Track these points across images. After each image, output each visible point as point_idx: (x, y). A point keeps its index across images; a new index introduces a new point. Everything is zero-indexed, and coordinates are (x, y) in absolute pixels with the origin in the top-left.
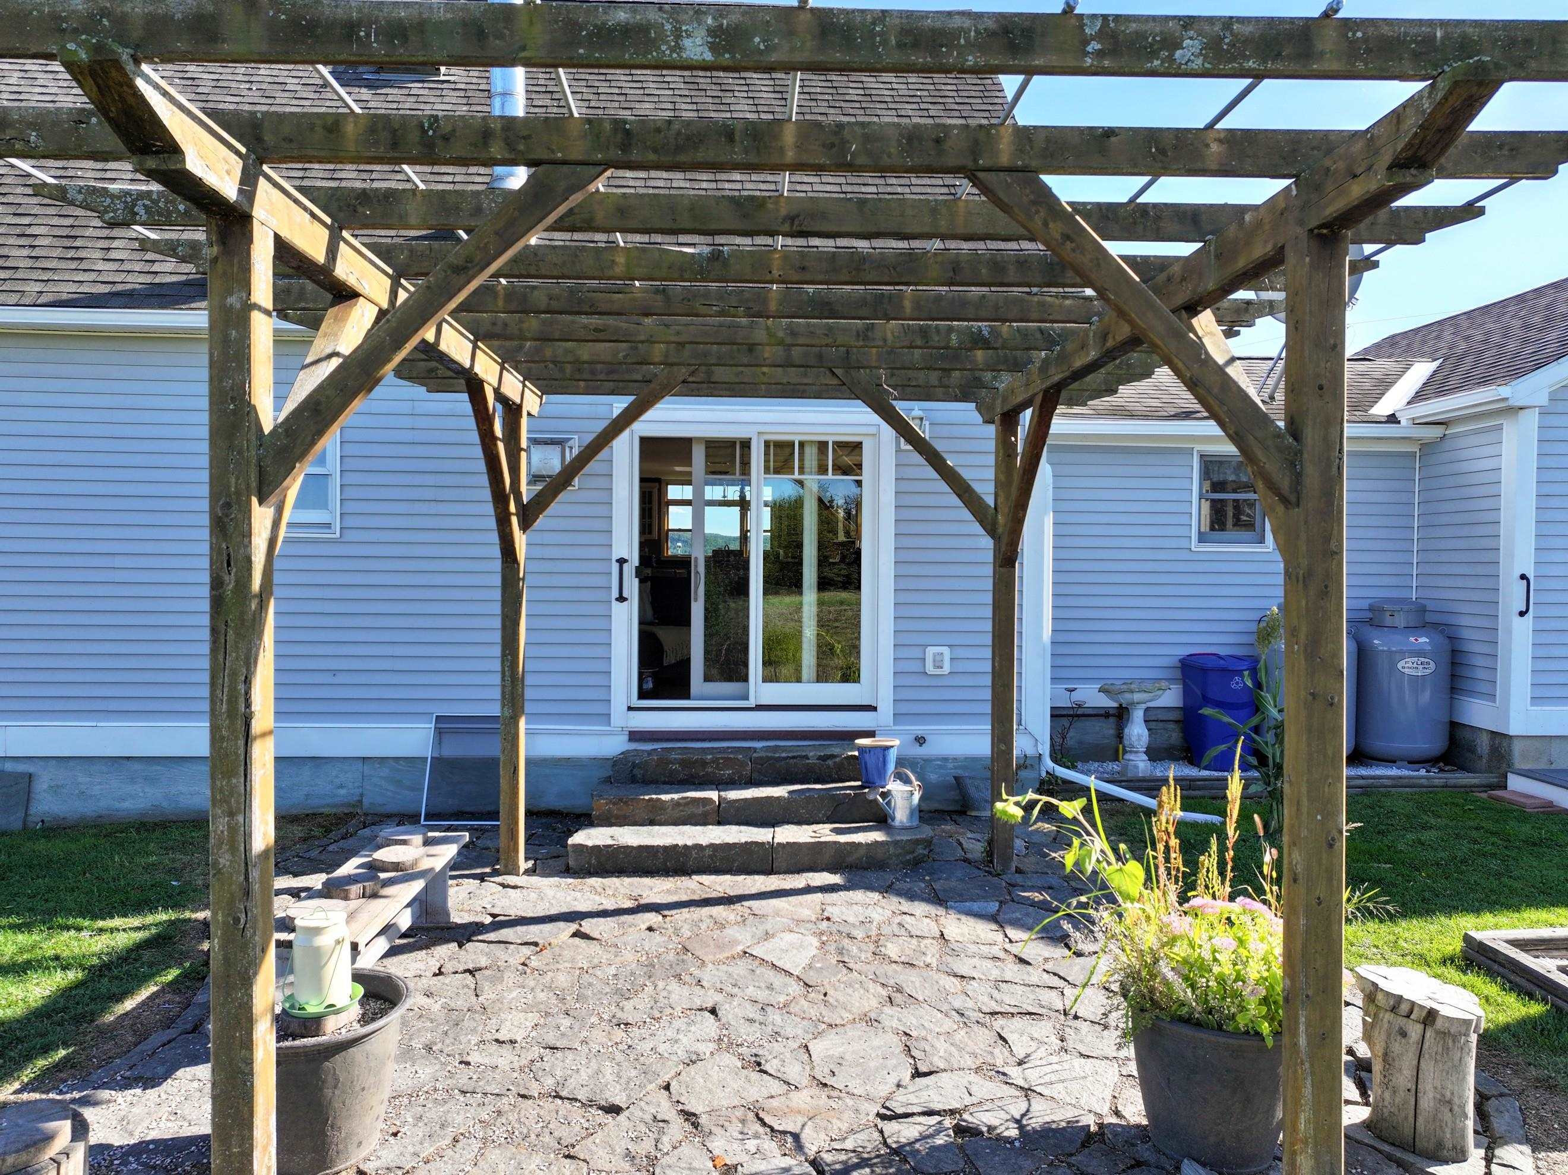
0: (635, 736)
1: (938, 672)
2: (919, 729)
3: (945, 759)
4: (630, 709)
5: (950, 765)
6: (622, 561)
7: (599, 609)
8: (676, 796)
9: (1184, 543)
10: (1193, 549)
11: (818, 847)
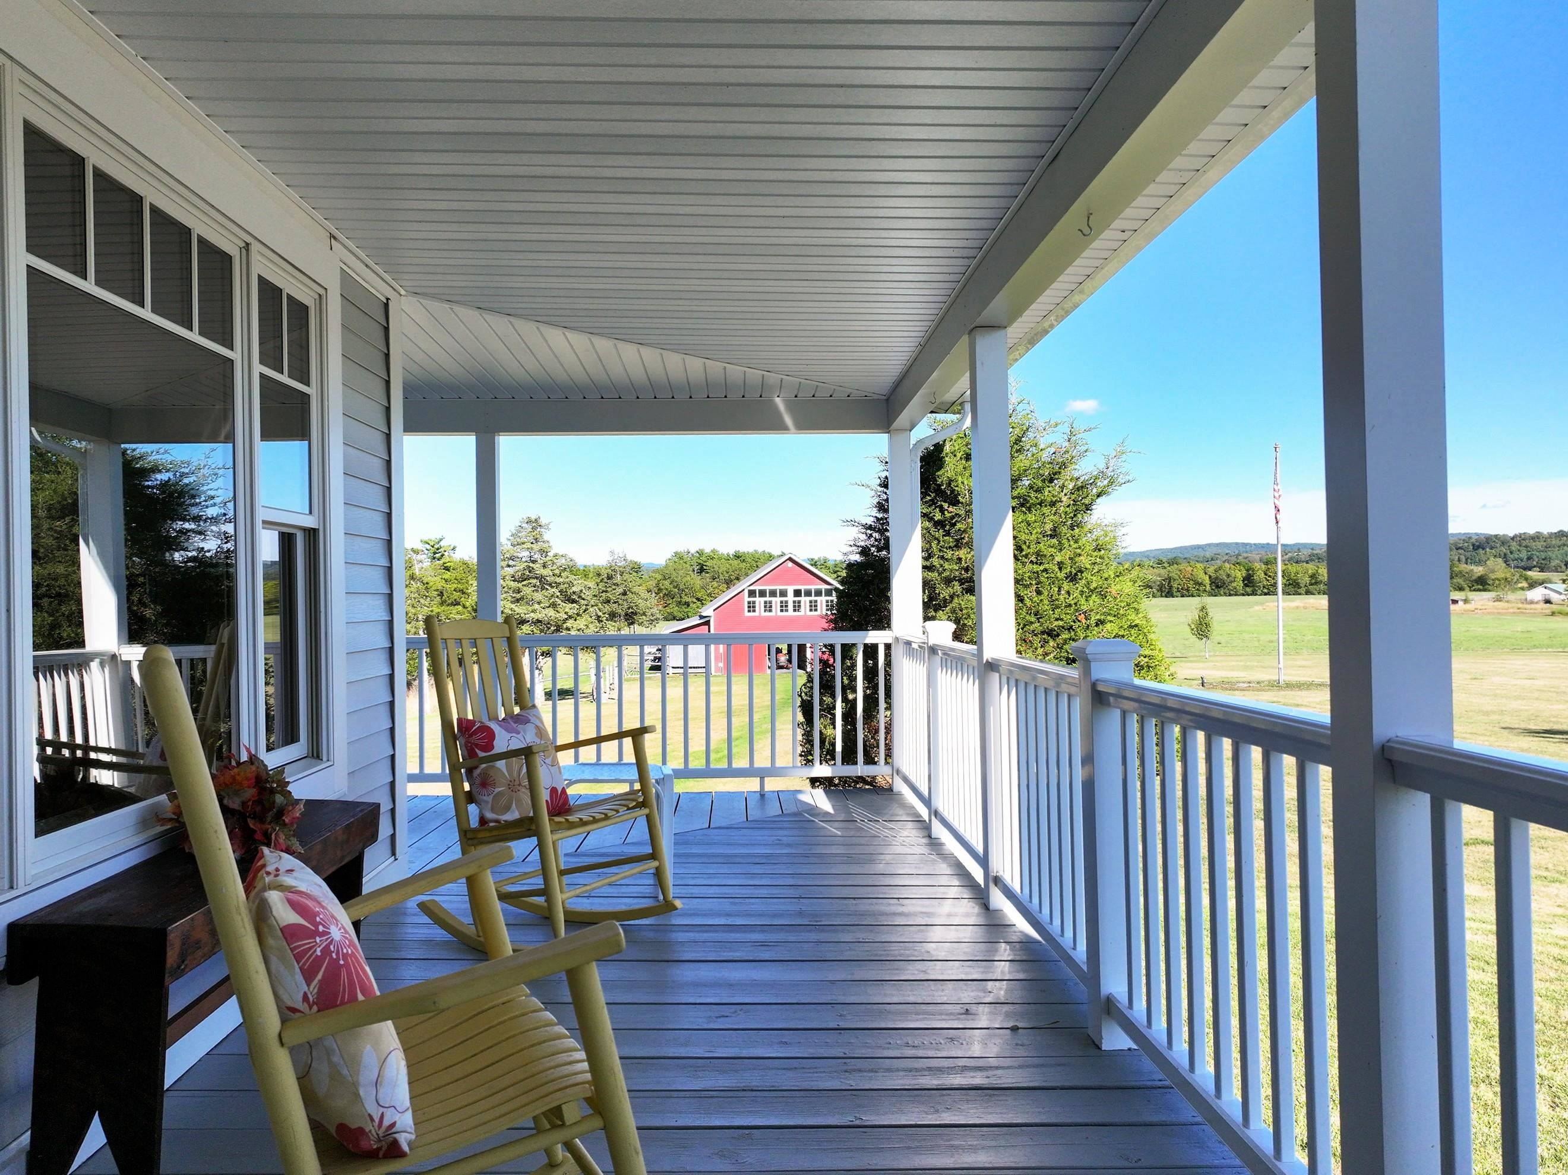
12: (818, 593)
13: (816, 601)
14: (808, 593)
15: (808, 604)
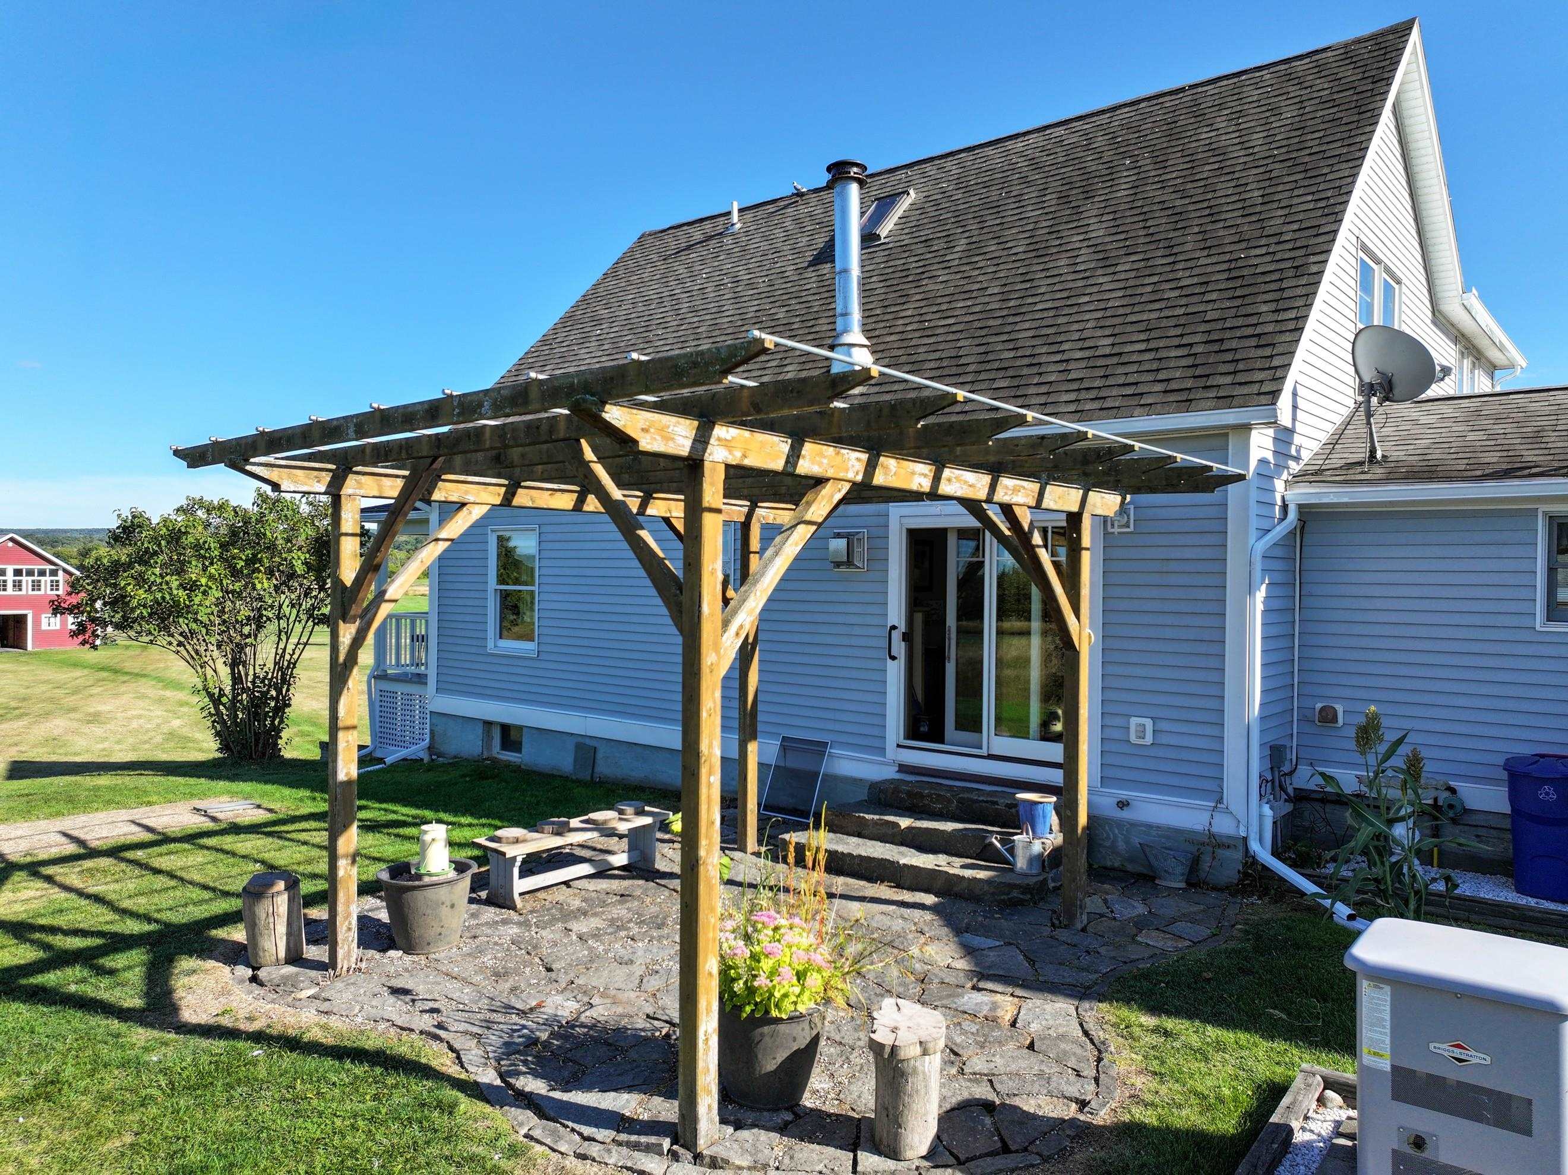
0: (903, 768)
1: (1141, 742)
2: (1124, 794)
3: (1149, 826)
4: (898, 746)
5: (1154, 833)
6: (894, 628)
7: (875, 665)
8: (876, 817)
9: (1526, 622)
10: (1538, 628)
11: (934, 874)
12: (42, 573)
13: (39, 581)
14: (30, 573)
15: (30, 584)
